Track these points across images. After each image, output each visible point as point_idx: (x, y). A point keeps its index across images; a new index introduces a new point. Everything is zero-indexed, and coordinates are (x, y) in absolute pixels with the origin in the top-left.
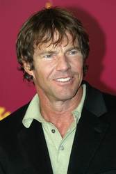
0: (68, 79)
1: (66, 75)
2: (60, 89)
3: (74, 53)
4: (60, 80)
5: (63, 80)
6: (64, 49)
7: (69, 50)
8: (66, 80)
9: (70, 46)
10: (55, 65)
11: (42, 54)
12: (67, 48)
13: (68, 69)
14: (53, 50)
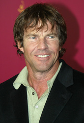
0: (46, 56)
1: (45, 53)
2: (39, 63)
3: (52, 37)
4: (40, 56)
5: (41, 56)
6: (45, 34)
7: (48, 35)
8: (44, 56)
9: (49, 32)
10: (37, 45)
11: (29, 35)
12: (47, 33)
13: (46, 49)
14: (36, 34)
